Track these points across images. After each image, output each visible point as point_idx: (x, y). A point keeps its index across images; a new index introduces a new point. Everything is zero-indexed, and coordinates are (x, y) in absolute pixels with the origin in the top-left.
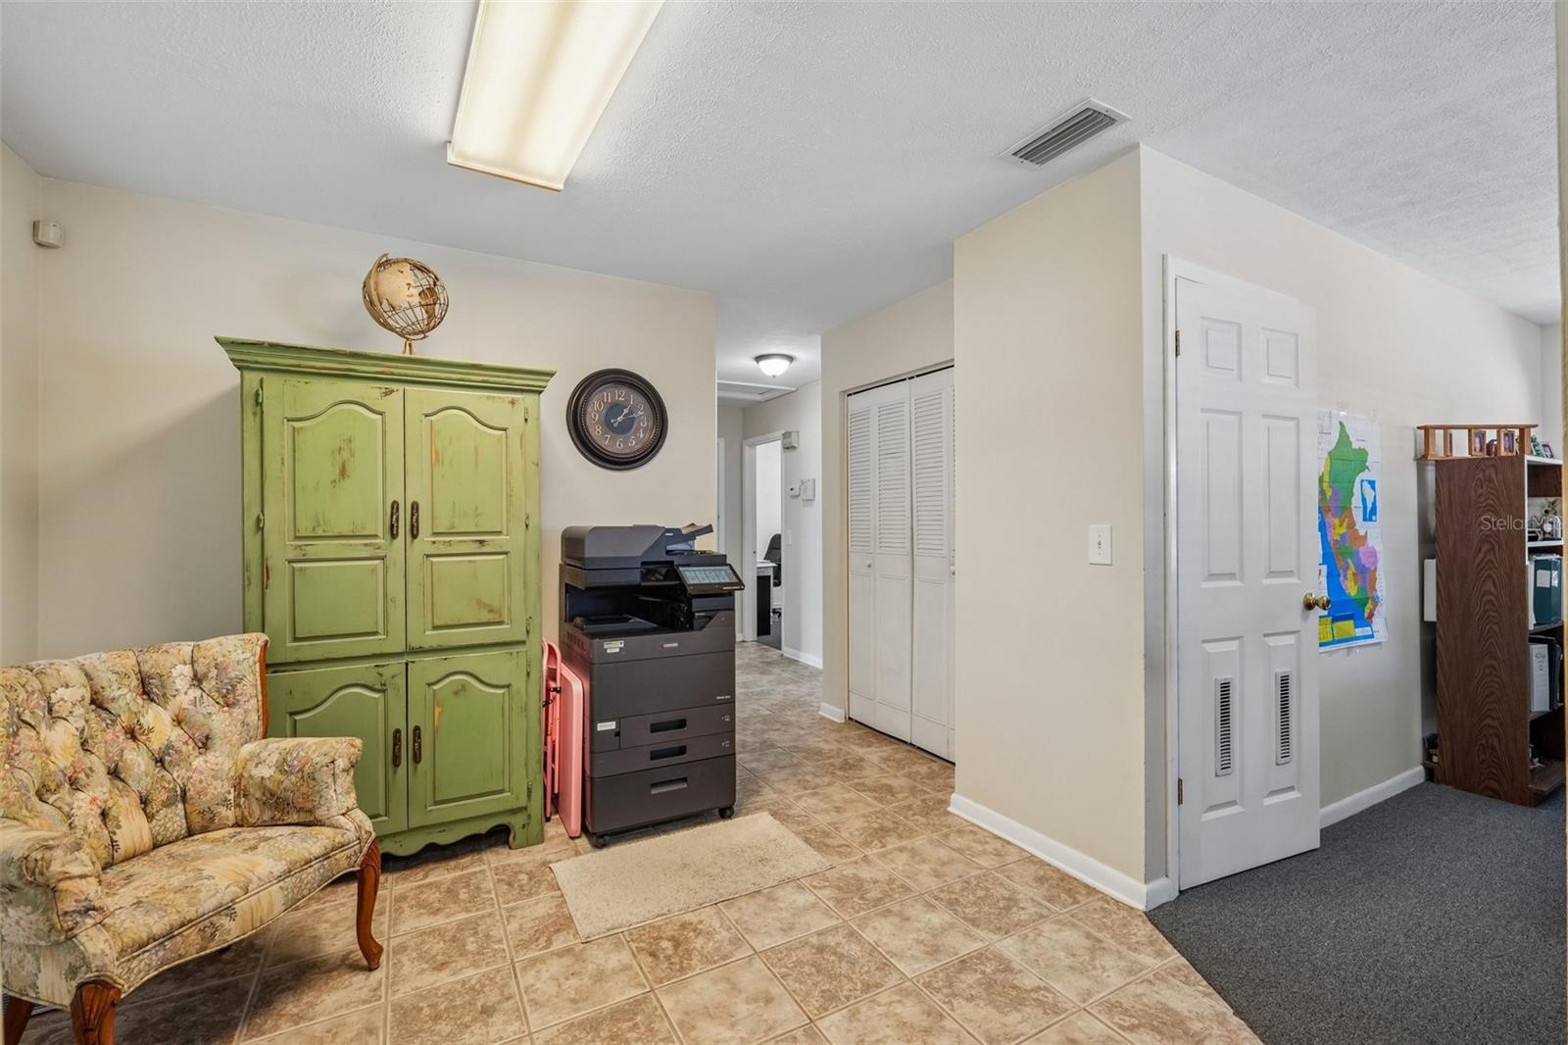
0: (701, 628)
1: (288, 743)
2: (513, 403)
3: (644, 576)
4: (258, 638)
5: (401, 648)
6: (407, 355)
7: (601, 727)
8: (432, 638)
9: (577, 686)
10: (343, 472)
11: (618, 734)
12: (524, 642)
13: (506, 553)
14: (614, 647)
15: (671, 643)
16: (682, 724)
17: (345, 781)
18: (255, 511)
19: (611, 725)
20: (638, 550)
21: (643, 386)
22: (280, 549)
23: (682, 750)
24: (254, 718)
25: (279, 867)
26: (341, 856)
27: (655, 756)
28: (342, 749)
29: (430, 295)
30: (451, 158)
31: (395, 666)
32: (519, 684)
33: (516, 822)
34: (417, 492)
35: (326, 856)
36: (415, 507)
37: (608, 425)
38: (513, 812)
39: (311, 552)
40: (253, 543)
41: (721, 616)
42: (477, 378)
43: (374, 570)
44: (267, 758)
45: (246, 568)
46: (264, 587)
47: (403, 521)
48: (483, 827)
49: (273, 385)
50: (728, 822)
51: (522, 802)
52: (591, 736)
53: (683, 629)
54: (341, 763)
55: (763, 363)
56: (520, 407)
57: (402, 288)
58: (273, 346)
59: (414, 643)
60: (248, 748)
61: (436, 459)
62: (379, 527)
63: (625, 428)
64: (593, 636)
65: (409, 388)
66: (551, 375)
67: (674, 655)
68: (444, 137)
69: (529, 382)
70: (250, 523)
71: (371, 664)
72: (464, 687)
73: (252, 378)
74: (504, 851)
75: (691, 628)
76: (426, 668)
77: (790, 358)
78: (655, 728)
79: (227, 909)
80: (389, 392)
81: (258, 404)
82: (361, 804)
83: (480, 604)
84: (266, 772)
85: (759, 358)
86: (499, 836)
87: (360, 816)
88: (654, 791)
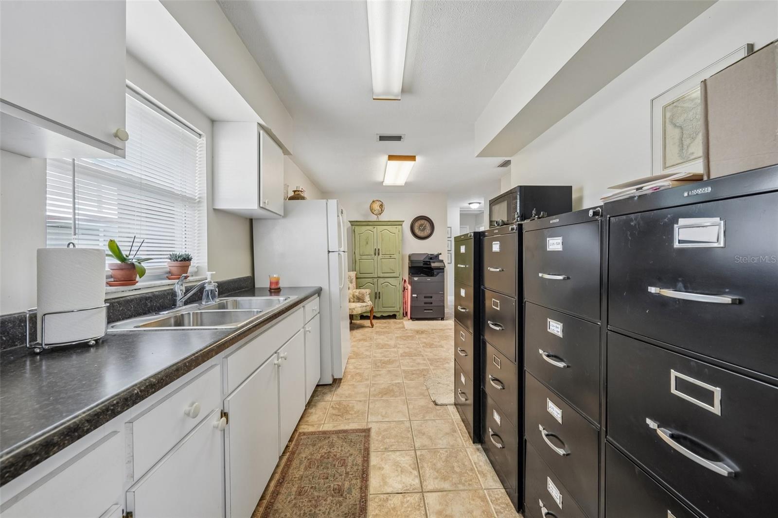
0: (436, 276)
1: (360, 290)
2: (396, 228)
3: (424, 264)
4: (355, 272)
5: (376, 277)
6: (377, 220)
7: (413, 295)
8: (382, 275)
9: (410, 287)
10: (367, 243)
11: (417, 297)
12: (398, 277)
13: (395, 259)
14: (416, 279)
15: (429, 279)
16: (431, 297)
17: (368, 296)
18: (354, 251)
19: (415, 295)
20: (422, 259)
21: (427, 219)
22: (358, 257)
23: (431, 303)
24: (355, 286)
25: (360, 306)
26: (368, 307)
27: (425, 303)
28: (368, 291)
29: (381, 206)
30: (384, 185)
31: (375, 280)
32: (398, 286)
33: (397, 314)
34: (379, 247)
35: (366, 306)
36: (379, 249)
37: (419, 229)
38: (397, 312)
39: (362, 258)
40: (354, 256)
41: (440, 274)
42: (389, 223)
43: (372, 261)
44: (357, 292)
45: (353, 261)
46: (355, 264)
47: (377, 252)
48: (391, 314)
49: (357, 228)
50: (443, 321)
51: (399, 310)
52: (412, 297)
53: (432, 276)
54: (368, 293)
55: (471, 205)
56: (398, 228)
57: (376, 207)
58: (357, 221)
59: (379, 276)
60: (354, 290)
61: (382, 240)
62: (373, 253)
63: (424, 230)
64: (412, 276)
65: (378, 226)
66: (403, 221)
67: (429, 282)
68: (382, 181)
69: (399, 223)
70: (353, 253)
71: (372, 279)
72: (388, 285)
73: (353, 227)
74: (395, 320)
75: (434, 276)
76: (381, 281)
77: (480, 203)
78: (425, 297)
79: (354, 309)
80: (374, 228)
81: (354, 232)
82: (371, 300)
83: (391, 269)
84: (357, 294)
85: (470, 204)
86: (394, 317)
87: (370, 302)
88: (425, 311)
